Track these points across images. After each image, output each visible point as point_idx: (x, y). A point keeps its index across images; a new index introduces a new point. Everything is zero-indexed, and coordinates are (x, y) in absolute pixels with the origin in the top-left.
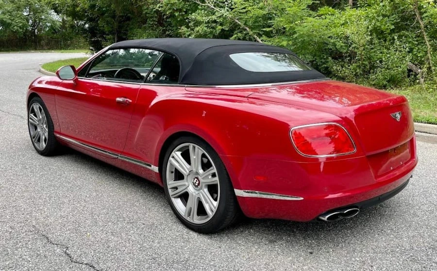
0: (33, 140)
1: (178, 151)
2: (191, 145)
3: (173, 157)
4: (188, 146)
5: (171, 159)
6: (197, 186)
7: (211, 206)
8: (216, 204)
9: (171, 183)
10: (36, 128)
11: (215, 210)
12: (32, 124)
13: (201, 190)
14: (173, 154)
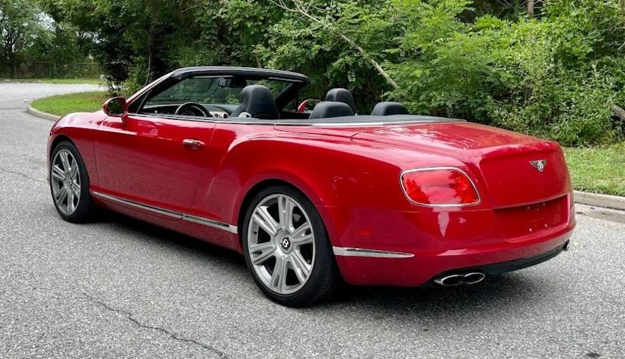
0: (57, 201)
1: (263, 205)
2: (280, 196)
3: (257, 213)
4: (277, 199)
5: (254, 215)
6: (287, 249)
7: (304, 270)
8: (310, 267)
9: (253, 246)
10: (61, 184)
11: (308, 275)
12: (55, 179)
13: (292, 253)
14: (258, 209)
